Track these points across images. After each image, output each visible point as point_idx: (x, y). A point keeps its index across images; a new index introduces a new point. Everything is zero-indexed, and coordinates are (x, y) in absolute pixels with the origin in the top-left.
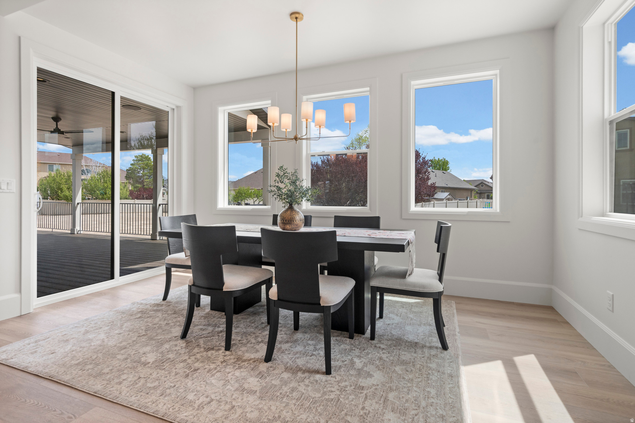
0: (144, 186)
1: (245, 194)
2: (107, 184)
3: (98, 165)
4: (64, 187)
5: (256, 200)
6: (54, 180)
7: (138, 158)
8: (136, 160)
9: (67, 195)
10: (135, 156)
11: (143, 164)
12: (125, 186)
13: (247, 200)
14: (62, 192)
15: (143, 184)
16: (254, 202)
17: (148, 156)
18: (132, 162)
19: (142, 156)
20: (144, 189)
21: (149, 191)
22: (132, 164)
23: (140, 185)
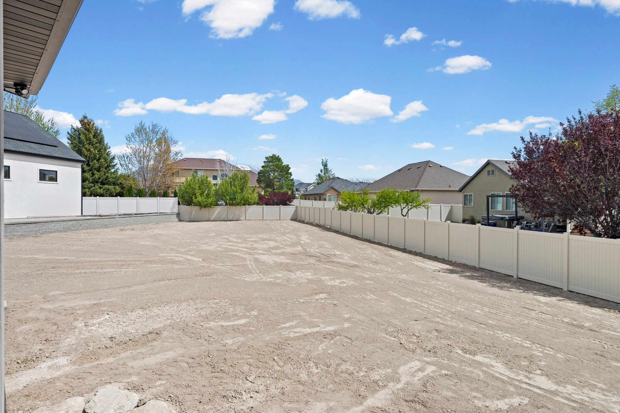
0: (274, 189)
1: (390, 198)
2: (237, 188)
3: (231, 169)
4: (198, 192)
5: (405, 206)
6: (190, 185)
7: (268, 159)
8: (267, 162)
9: (200, 200)
10: (266, 157)
11: (273, 165)
12: (254, 190)
13: (393, 207)
14: (196, 198)
15: (273, 187)
16: (402, 210)
17: (279, 156)
18: (263, 164)
19: (272, 157)
20: (275, 193)
21: (279, 196)
22: (263, 167)
23: (270, 189)
